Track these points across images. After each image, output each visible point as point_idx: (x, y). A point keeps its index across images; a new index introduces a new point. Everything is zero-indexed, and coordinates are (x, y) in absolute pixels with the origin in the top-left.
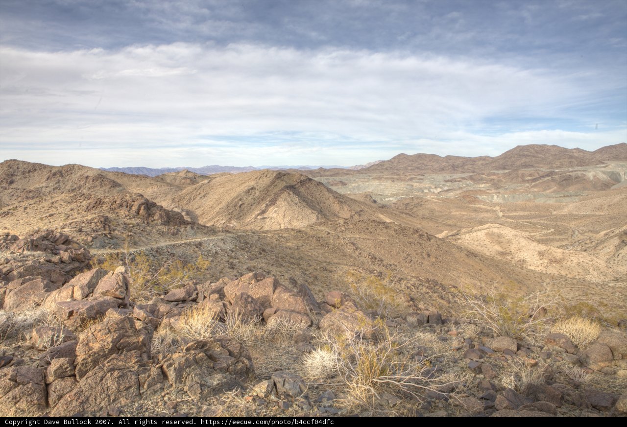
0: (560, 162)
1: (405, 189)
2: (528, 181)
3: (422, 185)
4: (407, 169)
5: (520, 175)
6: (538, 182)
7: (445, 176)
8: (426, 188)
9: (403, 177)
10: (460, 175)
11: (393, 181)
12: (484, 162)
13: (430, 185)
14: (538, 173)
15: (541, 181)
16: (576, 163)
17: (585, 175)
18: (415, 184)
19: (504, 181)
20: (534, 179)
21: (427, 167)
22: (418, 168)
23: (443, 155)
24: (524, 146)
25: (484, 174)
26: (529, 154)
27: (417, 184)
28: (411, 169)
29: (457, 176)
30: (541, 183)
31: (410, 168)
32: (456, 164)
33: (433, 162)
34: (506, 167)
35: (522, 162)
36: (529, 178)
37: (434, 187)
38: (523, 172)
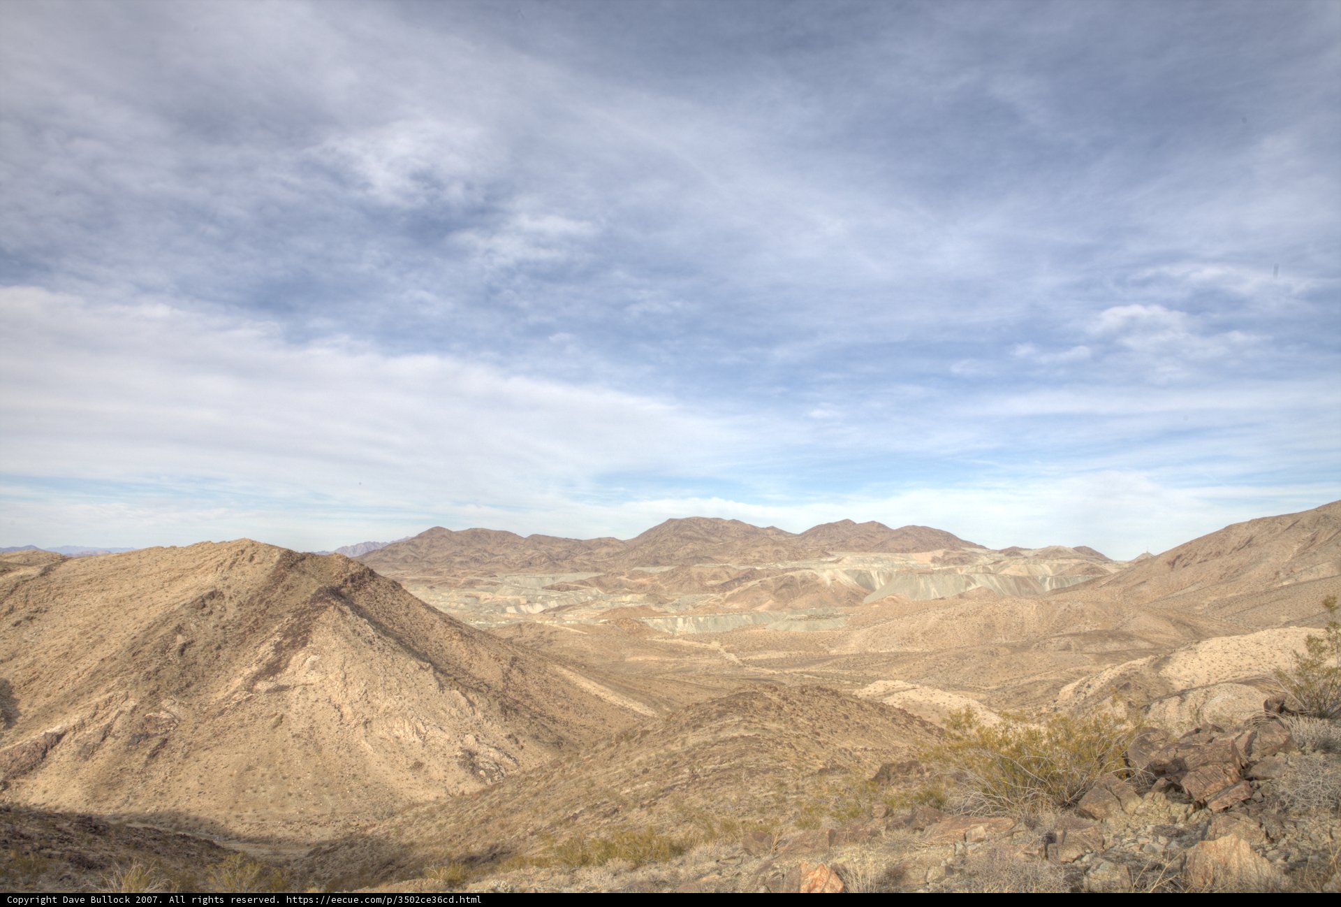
0: (759, 552)
1: (462, 605)
2: (712, 589)
3: (499, 597)
4: (451, 562)
5: (695, 577)
6: (735, 591)
7: (540, 578)
8: (509, 604)
9: (451, 579)
10: (570, 575)
11: (431, 587)
12: (611, 550)
13: (514, 597)
14: (727, 573)
15: (741, 588)
16: (786, 553)
17: (817, 577)
18: (483, 595)
19: (665, 588)
20: (723, 585)
21: (495, 559)
22: (476, 560)
23: (525, 534)
24: (681, 521)
25: (622, 574)
26: (696, 535)
27: (488, 595)
28: (461, 563)
29: (567, 577)
30: (743, 592)
31: (458, 559)
32: (554, 553)
33: (507, 547)
34: (660, 560)
35: (689, 551)
36: (713, 582)
37: (525, 601)
38: (699, 570)
